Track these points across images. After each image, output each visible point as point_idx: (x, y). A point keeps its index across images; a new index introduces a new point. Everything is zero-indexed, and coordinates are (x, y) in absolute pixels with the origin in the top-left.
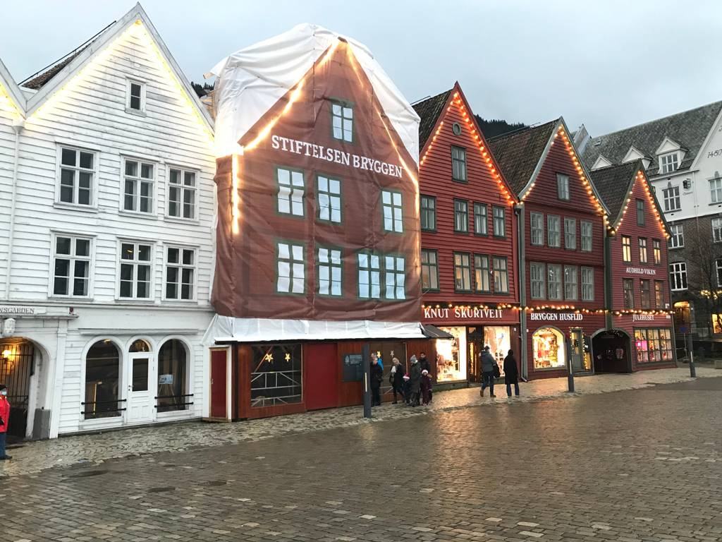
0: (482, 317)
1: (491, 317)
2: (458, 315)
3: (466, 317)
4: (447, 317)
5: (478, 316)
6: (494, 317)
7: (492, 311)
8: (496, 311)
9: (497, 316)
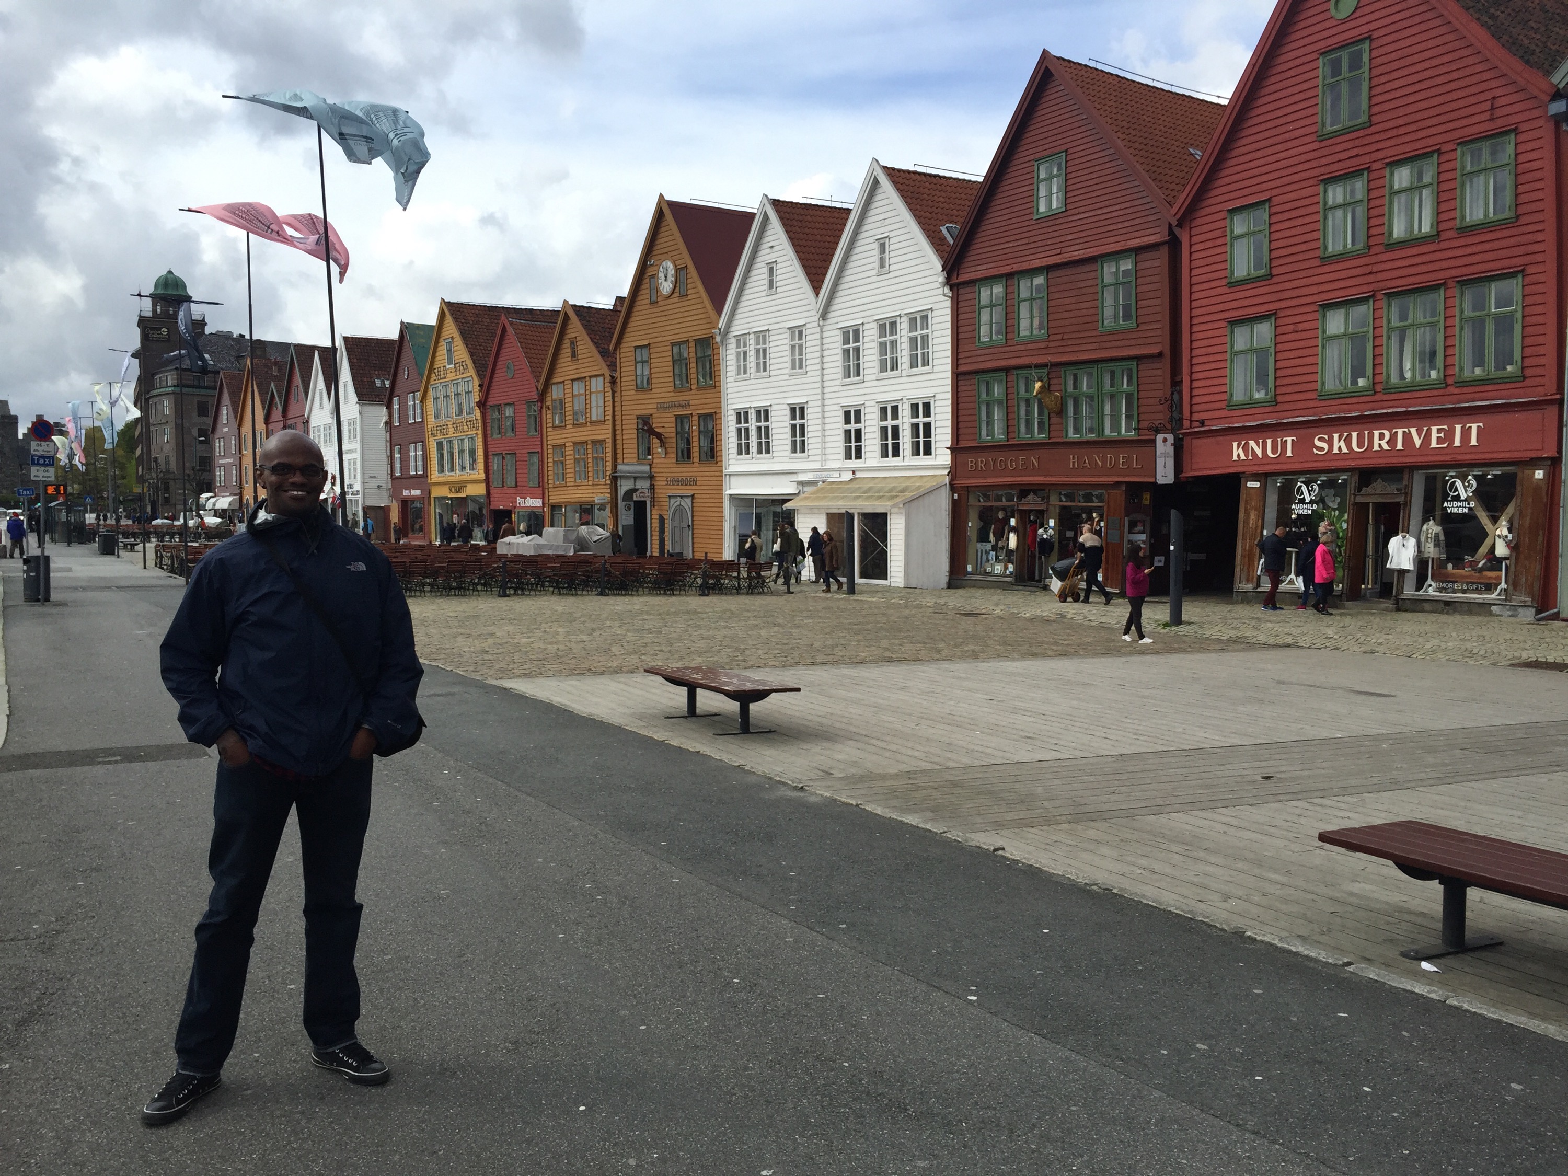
0: (1399, 446)
1: (1434, 444)
2: (1322, 449)
3: (1345, 450)
4: (1289, 454)
5: (1386, 447)
6: (1445, 445)
7: (1439, 431)
8: (1458, 428)
9: (1457, 443)
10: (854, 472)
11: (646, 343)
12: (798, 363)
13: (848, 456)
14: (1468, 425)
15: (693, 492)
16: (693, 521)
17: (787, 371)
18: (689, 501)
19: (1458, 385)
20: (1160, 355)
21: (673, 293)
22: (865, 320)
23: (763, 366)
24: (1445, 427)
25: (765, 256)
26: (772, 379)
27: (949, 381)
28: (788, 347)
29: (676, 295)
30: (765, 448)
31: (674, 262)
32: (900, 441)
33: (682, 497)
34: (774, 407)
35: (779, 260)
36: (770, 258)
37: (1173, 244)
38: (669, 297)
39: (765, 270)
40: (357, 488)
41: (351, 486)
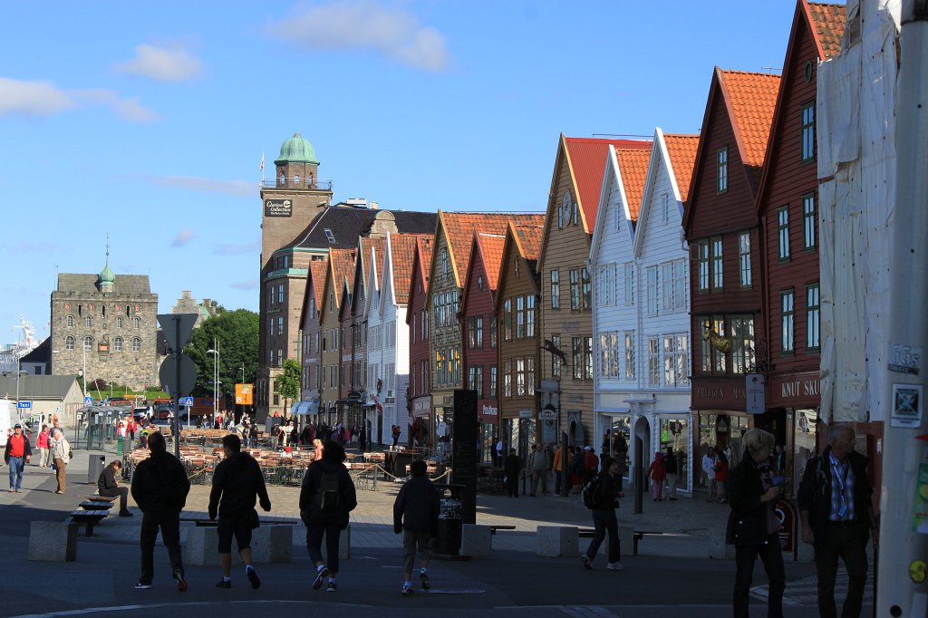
3: (813, 393)
4: (798, 394)
10: (654, 396)
11: (556, 266)
12: (629, 295)
13: (652, 381)
15: (580, 408)
17: (624, 302)
18: (578, 417)
20: (759, 311)
21: (570, 223)
22: (658, 263)
25: (614, 198)
26: (617, 308)
27: (689, 321)
28: (624, 281)
30: (615, 370)
31: (571, 195)
33: (575, 413)
34: (619, 334)
36: (616, 200)
37: (760, 225)
38: (568, 226)
39: (614, 211)
40: (393, 395)
41: (390, 393)
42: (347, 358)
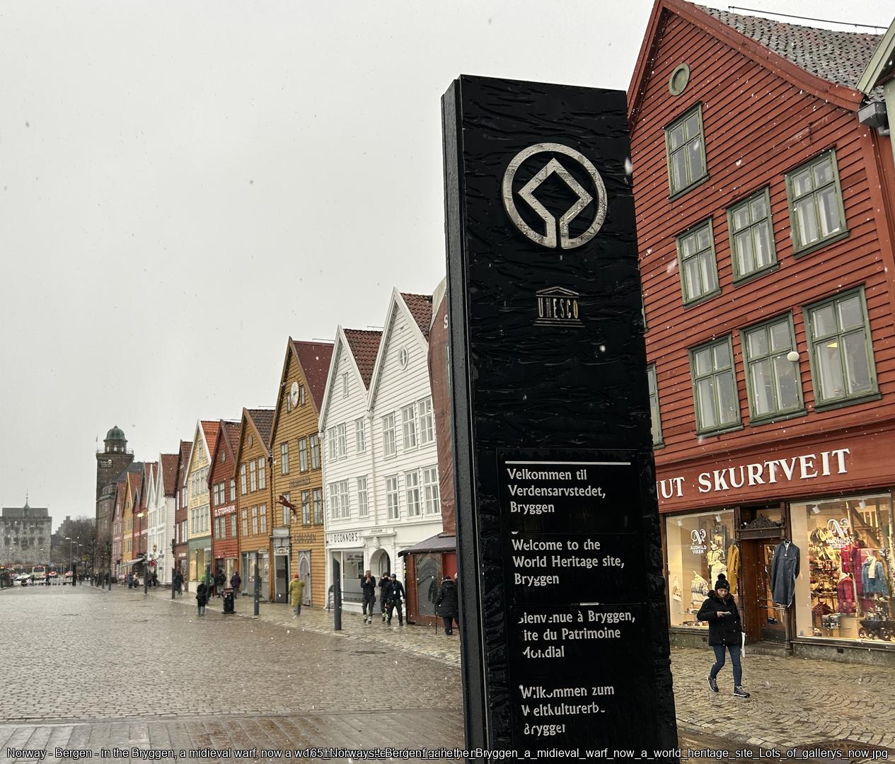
0: (773, 480)
1: (804, 475)
2: (705, 487)
3: (725, 487)
4: (680, 494)
5: (760, 481)
6: (815, 475)
7: (808, 460)
8: (825, 455)
9: (826, 472)
10: (394, 529)
11: (285, 440)
12: (361, 446)
13: (390, 517)
14: (834, 452)
15: (310, 548)
16: (311, 570)
17: (355, 452)
18: (308, 555)
19: (818, 410)
21: (298, 404)
22: (396, 409)
23: (344, 450)
24: (813, 456)
25: (342, 370)
26: (348, 459)
28: (355, 435)
29: (300, 405)
30: (347, 513)
31: (298, 382)
32: (420, 502)
33: (305, 552)
34: (350, 481)
35: (349, 371)
36: (344, 371)
38: (296, 408)
39: (342, 380)
40: (164, 553)
41: (161, 552)
42: (137, 534)
